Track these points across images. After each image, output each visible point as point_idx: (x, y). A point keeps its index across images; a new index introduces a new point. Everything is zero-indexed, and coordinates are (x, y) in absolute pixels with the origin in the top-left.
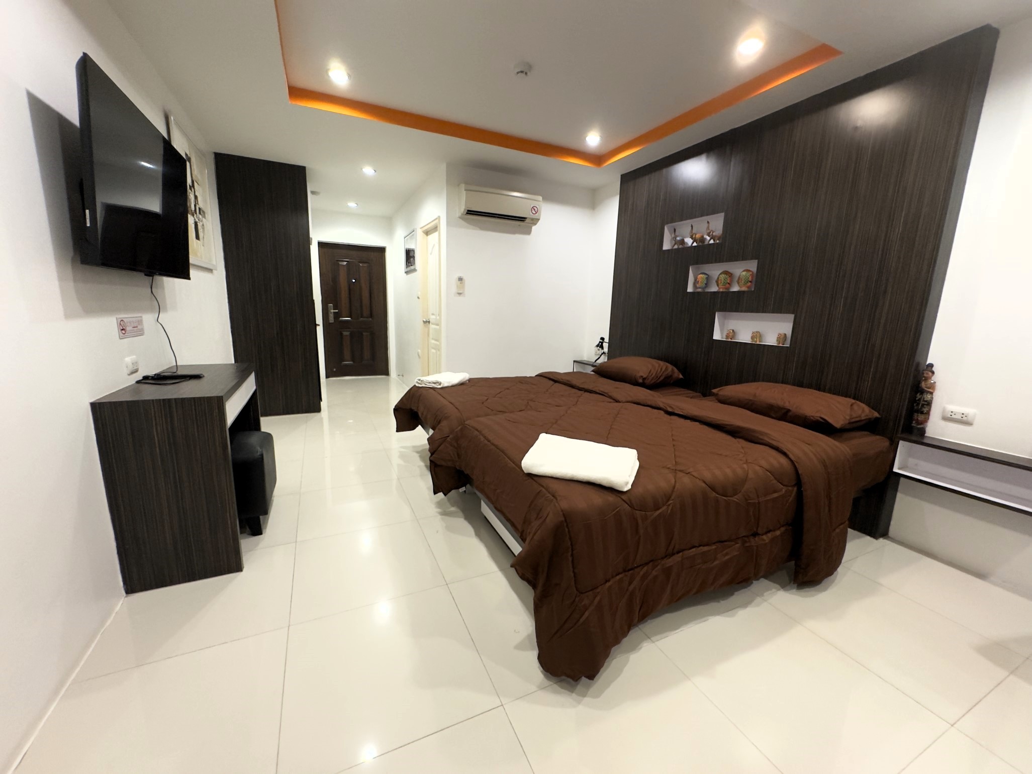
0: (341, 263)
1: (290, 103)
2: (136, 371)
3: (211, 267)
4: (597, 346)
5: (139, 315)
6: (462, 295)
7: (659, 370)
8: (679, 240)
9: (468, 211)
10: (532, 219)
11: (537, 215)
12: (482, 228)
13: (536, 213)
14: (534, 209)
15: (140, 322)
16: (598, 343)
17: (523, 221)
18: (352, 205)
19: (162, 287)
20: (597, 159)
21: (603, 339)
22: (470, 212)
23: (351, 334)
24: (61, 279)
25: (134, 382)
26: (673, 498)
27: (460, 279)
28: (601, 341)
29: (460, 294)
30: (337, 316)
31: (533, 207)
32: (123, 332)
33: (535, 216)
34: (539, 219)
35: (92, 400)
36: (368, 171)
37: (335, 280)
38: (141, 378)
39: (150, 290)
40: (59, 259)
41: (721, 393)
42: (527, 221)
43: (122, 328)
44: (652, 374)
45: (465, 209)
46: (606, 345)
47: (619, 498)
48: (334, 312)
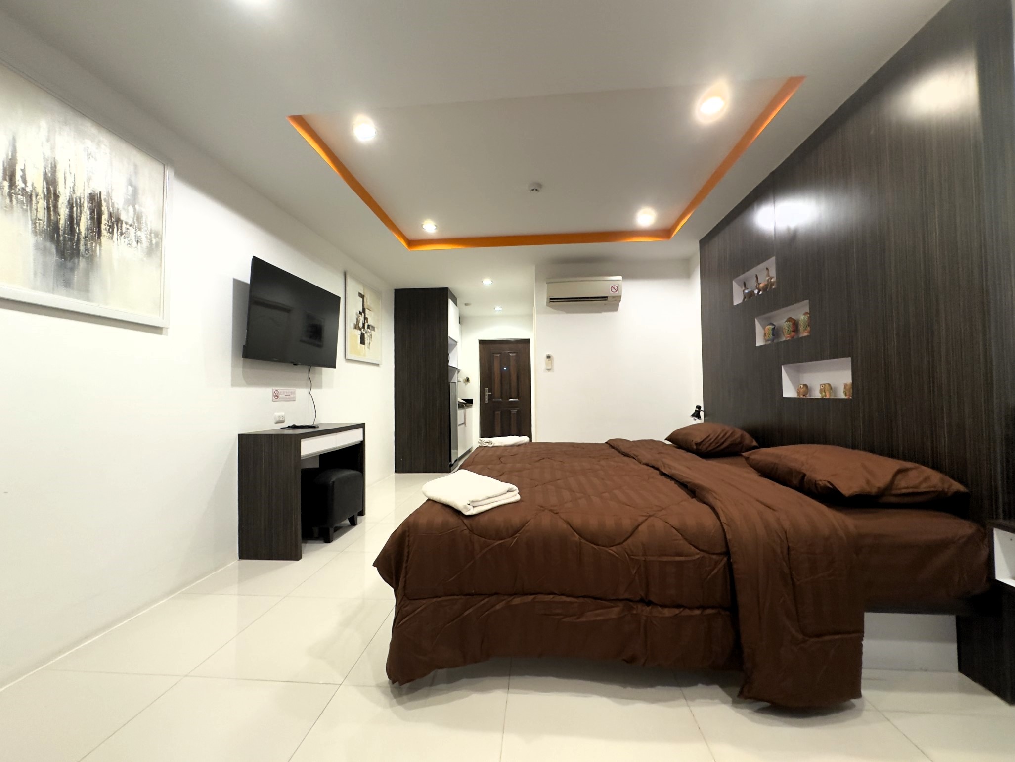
0: (495, 355)
1: (409, 250)
2: (283, 422)
3: (378, 363)
4: (693, 415)
5: (294, 389)
6: (551, 370)
7: (722, 435)
8: (747, 293)
9: (551, 299)
10: (613, 297)
11: (617, 292)
12: (568, 312)
13: (616, 291)
14: (614, 288)
15: (293, 393)
16: (694, 411)
17: (606, 300)
18: (498, 309)
19: (321, 373)
20: (664, 233)
21: (699, 407)
22: (552, 300)
23: (501, 412)
24: (234, 366)
25: (280, 428)
26: (520, 532)
27: (549, 357)
28: (697, 409)
29: (549, 370)
30: (491, 397)
31: (612, 287)
32: (276, 397)
33: (617, 294)
34: (621, 296)
35: (241, 433)
36: (487, 282)
37: (491, 368)
38: (287, 426)
39: (308, 375)
40: (234, 354)
41: (753, 457)
42: (609, 299)
43: (275, 395)
44: (710, 440)
45: (547, 299)
46: (702, 414)
47: (460, 521)
48: (489, 395)
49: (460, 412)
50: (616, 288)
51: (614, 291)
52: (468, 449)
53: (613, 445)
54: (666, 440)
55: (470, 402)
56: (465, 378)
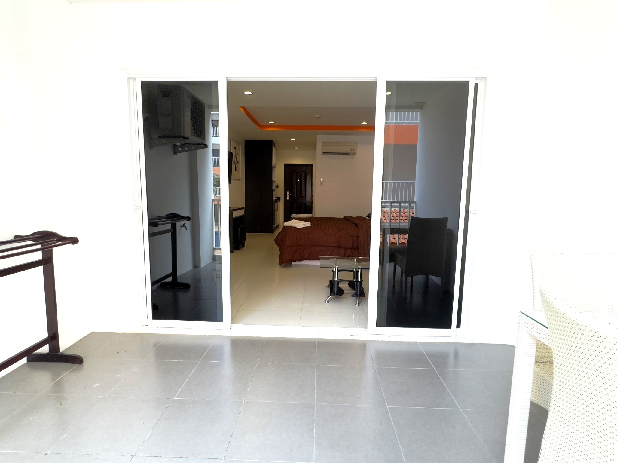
0: (293, 173)
3: (240, 179)
9: (324, 153)
18: (296, 148)
33: (353, 152)
34: (356, 153)
42: (350, 154)
45: (322, 153)
48: (289, 195)
49: (276, 204)
50: (353, 149)
51: (352, 150)
52: (277, 225)
53: (347, 219)
54: (367, 216)
55: (279, 199)
56: (276, 185)
